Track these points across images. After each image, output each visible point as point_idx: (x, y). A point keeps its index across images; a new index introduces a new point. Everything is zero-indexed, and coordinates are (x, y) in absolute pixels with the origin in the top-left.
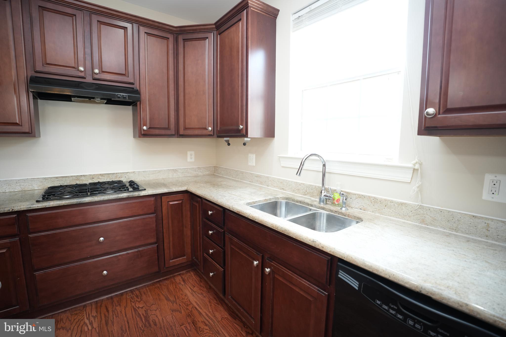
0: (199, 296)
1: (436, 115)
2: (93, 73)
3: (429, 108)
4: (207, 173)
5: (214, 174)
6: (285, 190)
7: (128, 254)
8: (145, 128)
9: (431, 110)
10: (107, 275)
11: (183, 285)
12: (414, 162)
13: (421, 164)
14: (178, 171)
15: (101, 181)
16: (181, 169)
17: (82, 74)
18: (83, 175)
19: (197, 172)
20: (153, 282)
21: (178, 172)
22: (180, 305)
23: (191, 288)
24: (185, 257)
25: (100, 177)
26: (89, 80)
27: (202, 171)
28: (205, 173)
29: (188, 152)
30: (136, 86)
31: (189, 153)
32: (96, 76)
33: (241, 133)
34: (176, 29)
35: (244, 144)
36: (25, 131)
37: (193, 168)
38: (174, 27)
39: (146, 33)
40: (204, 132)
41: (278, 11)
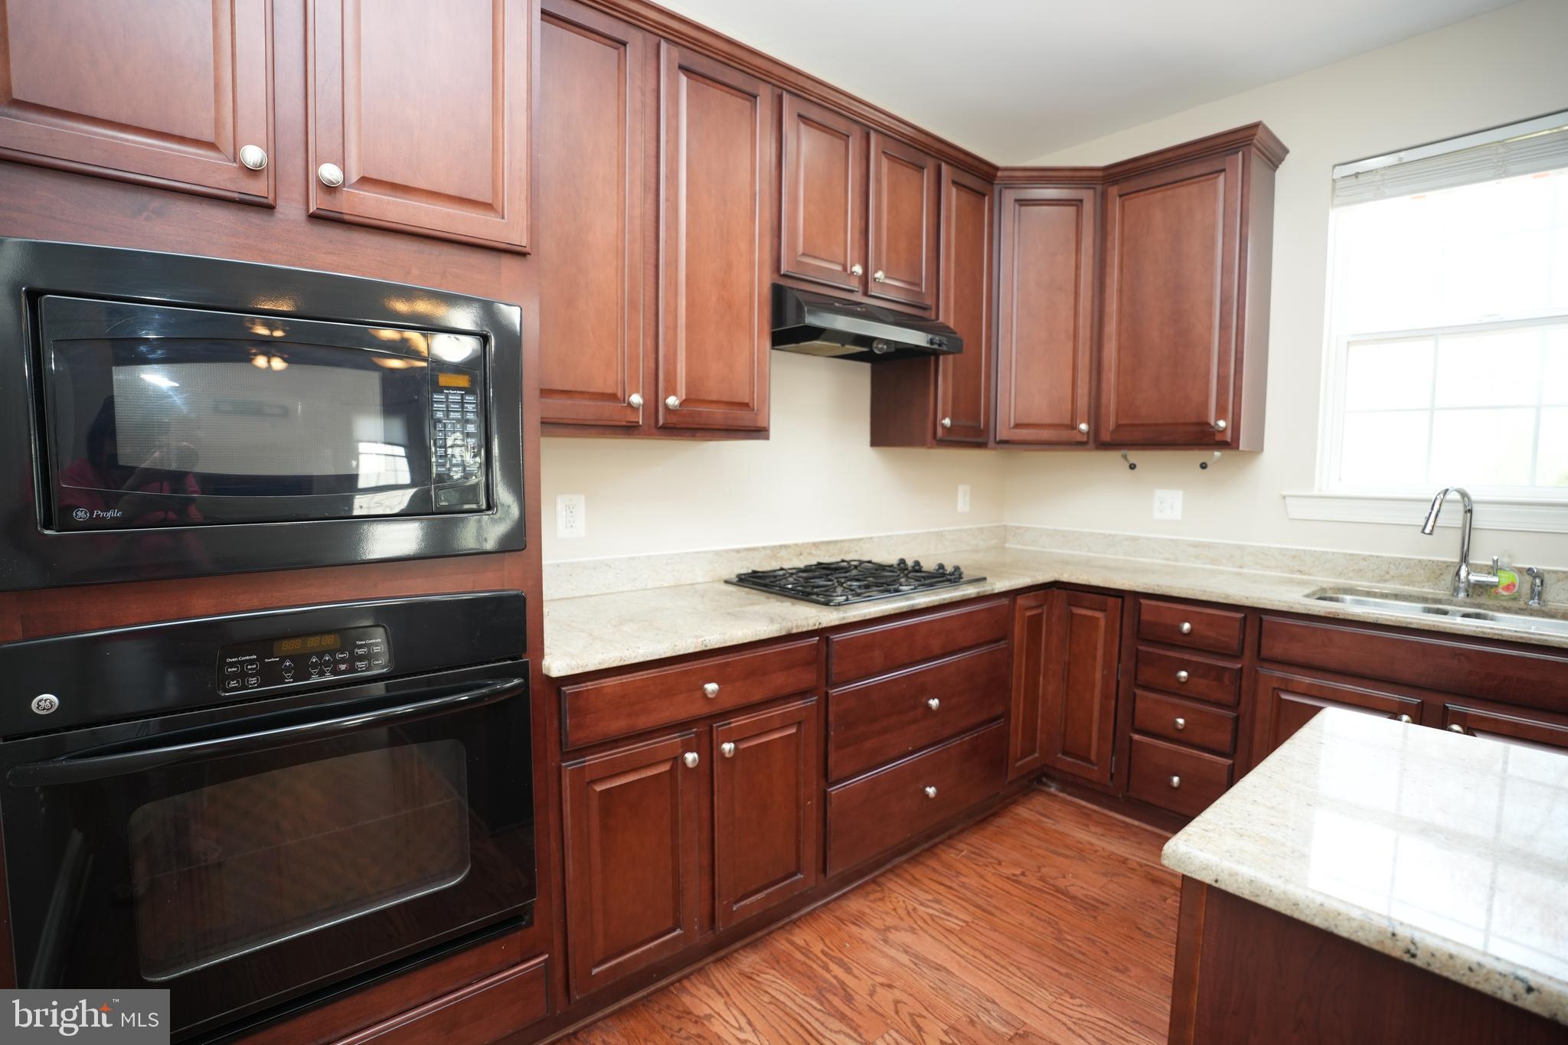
2: (870, 280)
4: (994, 542)
5: (1004, 546)
8: (947, 422)
17: (855, 283)
19: (977, 539)
24: (1037, 754)
28: (990, 543)
29: (959, 487)
31: (961, 489)
32: (875, 289)
33: (1218, 438)
34: (999, 174)
35: (1204, 466)
36: (761, 424)
37: (970, 529)
38: (996, 168)
39: (955, 183)
40: (1066, 435)
41: (1286, 151)
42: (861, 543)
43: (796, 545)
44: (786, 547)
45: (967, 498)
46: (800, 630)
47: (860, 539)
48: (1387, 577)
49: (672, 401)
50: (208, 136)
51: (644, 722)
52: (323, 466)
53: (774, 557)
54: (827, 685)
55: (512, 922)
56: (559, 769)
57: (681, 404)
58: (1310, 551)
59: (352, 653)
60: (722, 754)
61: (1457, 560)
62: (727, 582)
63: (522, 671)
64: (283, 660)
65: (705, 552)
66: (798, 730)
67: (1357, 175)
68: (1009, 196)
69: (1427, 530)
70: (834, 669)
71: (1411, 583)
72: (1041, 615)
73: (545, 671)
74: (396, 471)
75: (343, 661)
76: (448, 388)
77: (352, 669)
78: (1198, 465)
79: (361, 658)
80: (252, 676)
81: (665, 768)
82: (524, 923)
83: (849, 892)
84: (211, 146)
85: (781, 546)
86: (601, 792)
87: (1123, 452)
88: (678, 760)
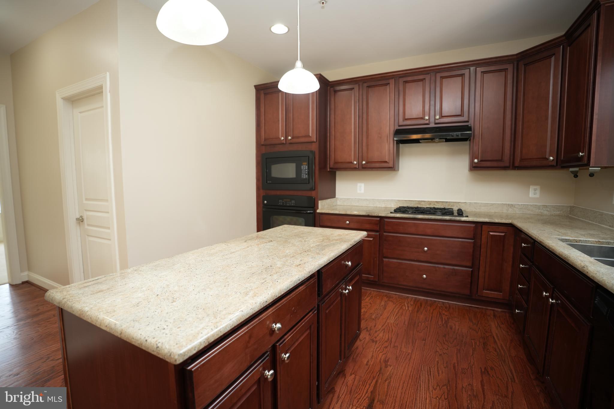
0: (504, 332)
2: (435, 119)
4: (558, 213)
5: (569, 216)
7: (444, 268)
8: (476, 161)
10: (426, 279)
11: (491, 318)
14: (515, 206)
15: (436, 207)
16: (519, 204)
17: (427, 122)
18: (423, 201)
19: (542, 210)
20: (464, 304)
21: (515, 208)
22: (479, 328)
23: (498, 323)
24: (501, 294)
25: (436, 204)
26: (432, 125)
27: (548, 210)
28: (554, 213)
29: (531, 186)
30: (470, 124)
31: (532, 188)
32: (437, 121)
36: (390, 166)
39: (482, 72)
40: (544, 162)
42: (460, 204)
43: (428, 201)
44: (424, 201)
45: (538, 192)
46: (372, 215)
47: (459, 202)
49: (364, 162)
51: (334, 225)
53: (420, 204)
54: (384, 231)
59: (291, 202)
64: (284, 202)
66: (373, 240)
73: (317, 211)
80: (281, 203)
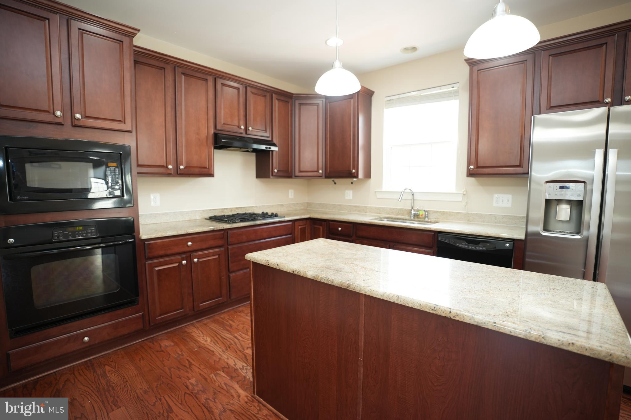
1: (474, 169)
3: (471, 165)
4: (303, 207)
6: (382, 214)
8: (276, 171)
9: (472, 167)
12: (463, 191)
13: (466, 191)
16: (286, 204)
17: (242, 131)
27: (299, 206)
28: (301, 208)
31: (290, 191)
32: (249, 132)
33: (353, 175)
34: (294, 95)
35: (352, 183)
36: (210, 173)
37: (293, 204)
38: (293, 94)
39: (277, 99)
40: (315, 174)
41: (373, 92)
43: (230, 208)
44: (227, 209)
45: (293, 194)
46: (217, 229)
47: (252, 207)
48: (398, 214)
49: (182, 167)
50: (46, 108)
51: (169, 252)
52: (79, 186)
54: (228, 245)
55: (132, 303)
56: (145, 263)
57: (184, 168)
58: (382, 207)
59: (87, 231)
60: (194, 262)
61: (411, 208)
62: (206, 219)
63: (134, 237)
64: (69, 233)
65: (199, 210)
66: (219, 257)
67: (390, 100)
68: (297, 102)
69: (400, 200)
70: (229, 240)
71: (403, 215)
72: (305, 227)
73: (140, 238)
74: (99, 187)
75: (84, 233)
76: (111, 167)
77: (87, 235)
78: (351, 183)
79: (89, 233)
80: (61, 236)
81: (177, 265)
82: (136, 304)
83: (241, 306)
84: (48, 112)
85: (225, 209)
86: (158, 270)
87: (333, 179)
88: (180, 263)
